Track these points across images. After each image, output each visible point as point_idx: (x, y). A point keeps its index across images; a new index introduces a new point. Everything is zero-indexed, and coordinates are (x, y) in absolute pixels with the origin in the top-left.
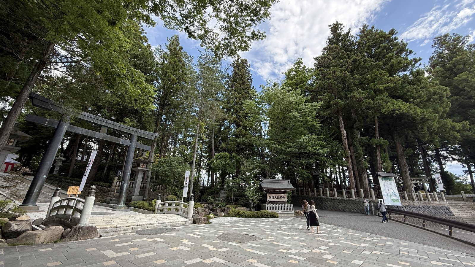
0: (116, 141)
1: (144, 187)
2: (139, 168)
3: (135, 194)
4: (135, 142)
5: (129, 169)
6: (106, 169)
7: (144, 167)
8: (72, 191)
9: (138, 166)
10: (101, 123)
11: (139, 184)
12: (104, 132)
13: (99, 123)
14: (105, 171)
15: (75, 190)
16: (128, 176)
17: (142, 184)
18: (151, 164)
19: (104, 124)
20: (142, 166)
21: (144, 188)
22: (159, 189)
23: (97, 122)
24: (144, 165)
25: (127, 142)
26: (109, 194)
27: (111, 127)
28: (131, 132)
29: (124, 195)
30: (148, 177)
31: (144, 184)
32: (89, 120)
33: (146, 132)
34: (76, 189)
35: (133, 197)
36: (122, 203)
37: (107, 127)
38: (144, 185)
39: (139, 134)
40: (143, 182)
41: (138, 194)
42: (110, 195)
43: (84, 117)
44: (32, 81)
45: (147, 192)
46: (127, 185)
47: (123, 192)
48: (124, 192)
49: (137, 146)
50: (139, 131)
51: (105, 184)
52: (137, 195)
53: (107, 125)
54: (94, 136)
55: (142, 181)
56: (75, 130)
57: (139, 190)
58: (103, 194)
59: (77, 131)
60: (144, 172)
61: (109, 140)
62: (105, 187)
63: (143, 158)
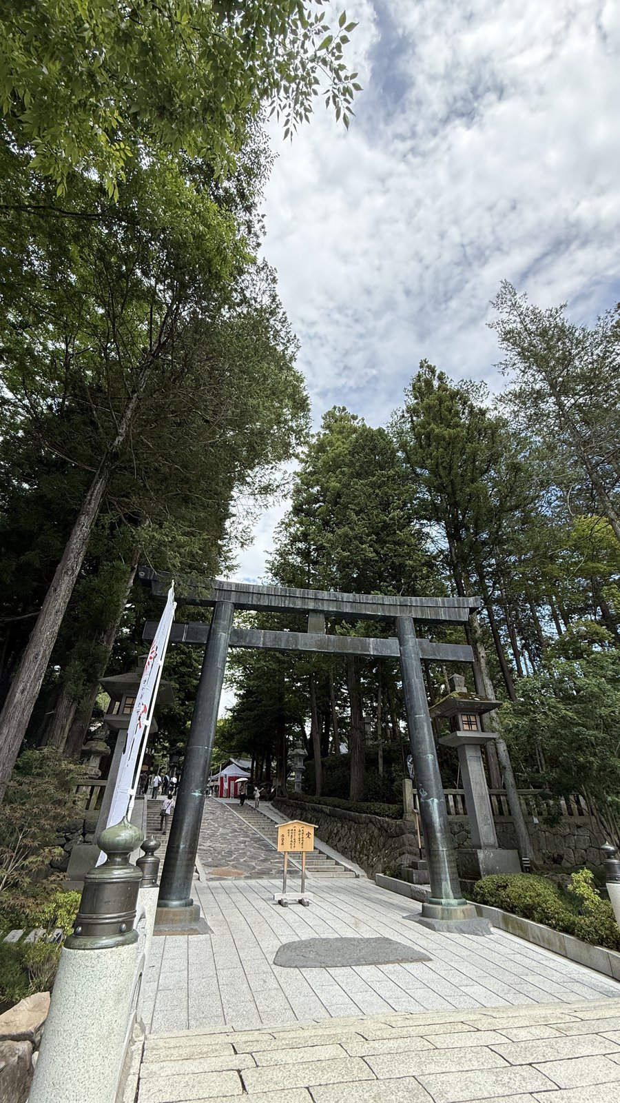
0: (357, 649)
1: (505, 808)
2: (459, 734)
3: (483, 840)
4: (411, 640)
5: (427, 738)
6: (380, 761)
7: (474, 727)
8: (287, 840)
9: (455, 727)
10: (304, 603)
11: (482, 798)
12: (317, 630)
13: (299, 604)
14: (381, 768)
15: (297, 837)
16: (431, 766)
17: (494, 798)
18: (493, 713)
19: (311, 605)
20: (466, 727)
21: (506, 813)
22: (571, 814)
23: (294, 604)
24: (473, 719)
25: (389, 646)
26: (404, 844)
27: (331, 609)
28: (390, 611)
29: (443, 850)
30: (502, 769)
31: (498, 796)
32: (273, 605)
33: (437, 602)
34: (297, 833)
35: (481, 855)
36: (447, 886)
37: (322, 611)
38: (499, 801)
39: (416, 611)
40: (494, 791)
41: (492, 839)
42: (408, 848)
43: (259, 600)
44: (90, 504)
45: (522, 829)
46: (439, 804)
47: (435, 837)
48: (439, 835)
49: (423, 650)
50: (411, 601)
51: (385, 806)
52: (493, 846)
53: (320, 607)
54: (296, 646)
55: (490, 786)
56: (248, 639)
57: (491, 821)
58: (390, 841)
59: (254, 641)
60: (482, 746)
61: (337, 650)
62: (388, 816)
63: (460, 694)
